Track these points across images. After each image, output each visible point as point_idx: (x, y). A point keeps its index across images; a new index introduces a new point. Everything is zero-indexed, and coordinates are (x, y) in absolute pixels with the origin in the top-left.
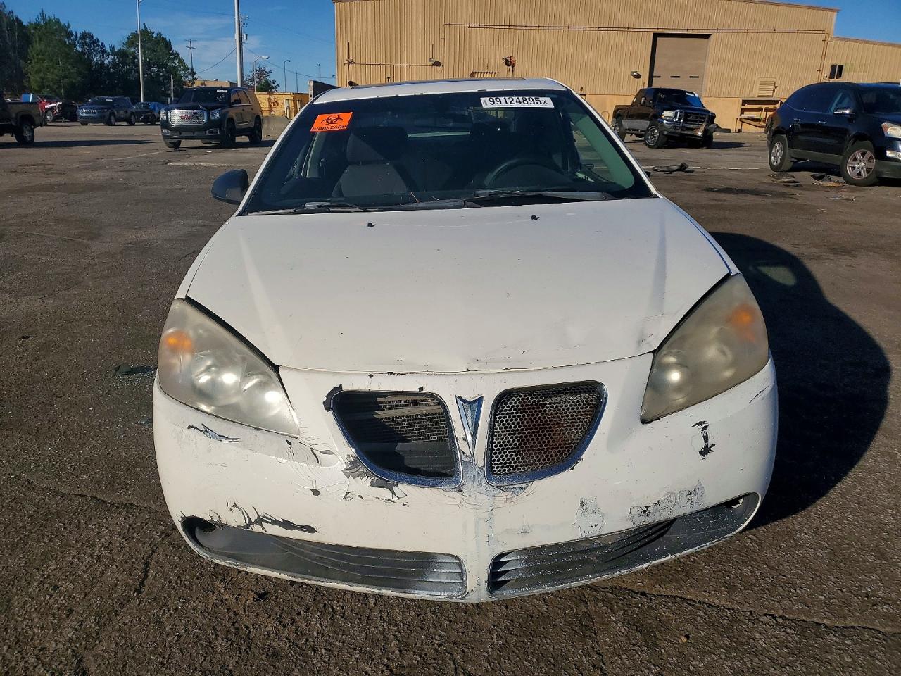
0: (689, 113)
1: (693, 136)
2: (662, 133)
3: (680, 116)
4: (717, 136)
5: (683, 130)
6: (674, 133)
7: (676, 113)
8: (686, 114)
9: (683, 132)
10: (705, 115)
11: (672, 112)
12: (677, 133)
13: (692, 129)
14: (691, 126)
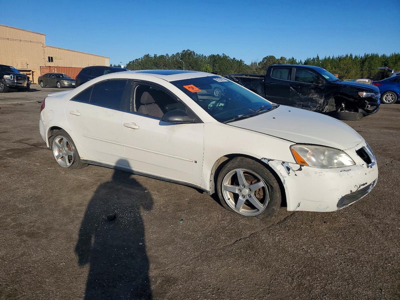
0: (18, 76)
1: (22, 86)
2: (5, 85)
3: (13, 77)
4: (31, 87)
5: (17, 84)
6: (13, 85)
7: (11, 76)
8: (17, 76)
9: (17, 85)
10: (26, 77)
11: (9, 76)
12: (14, 85)
13: (21, 83)
14: (20, 82)
